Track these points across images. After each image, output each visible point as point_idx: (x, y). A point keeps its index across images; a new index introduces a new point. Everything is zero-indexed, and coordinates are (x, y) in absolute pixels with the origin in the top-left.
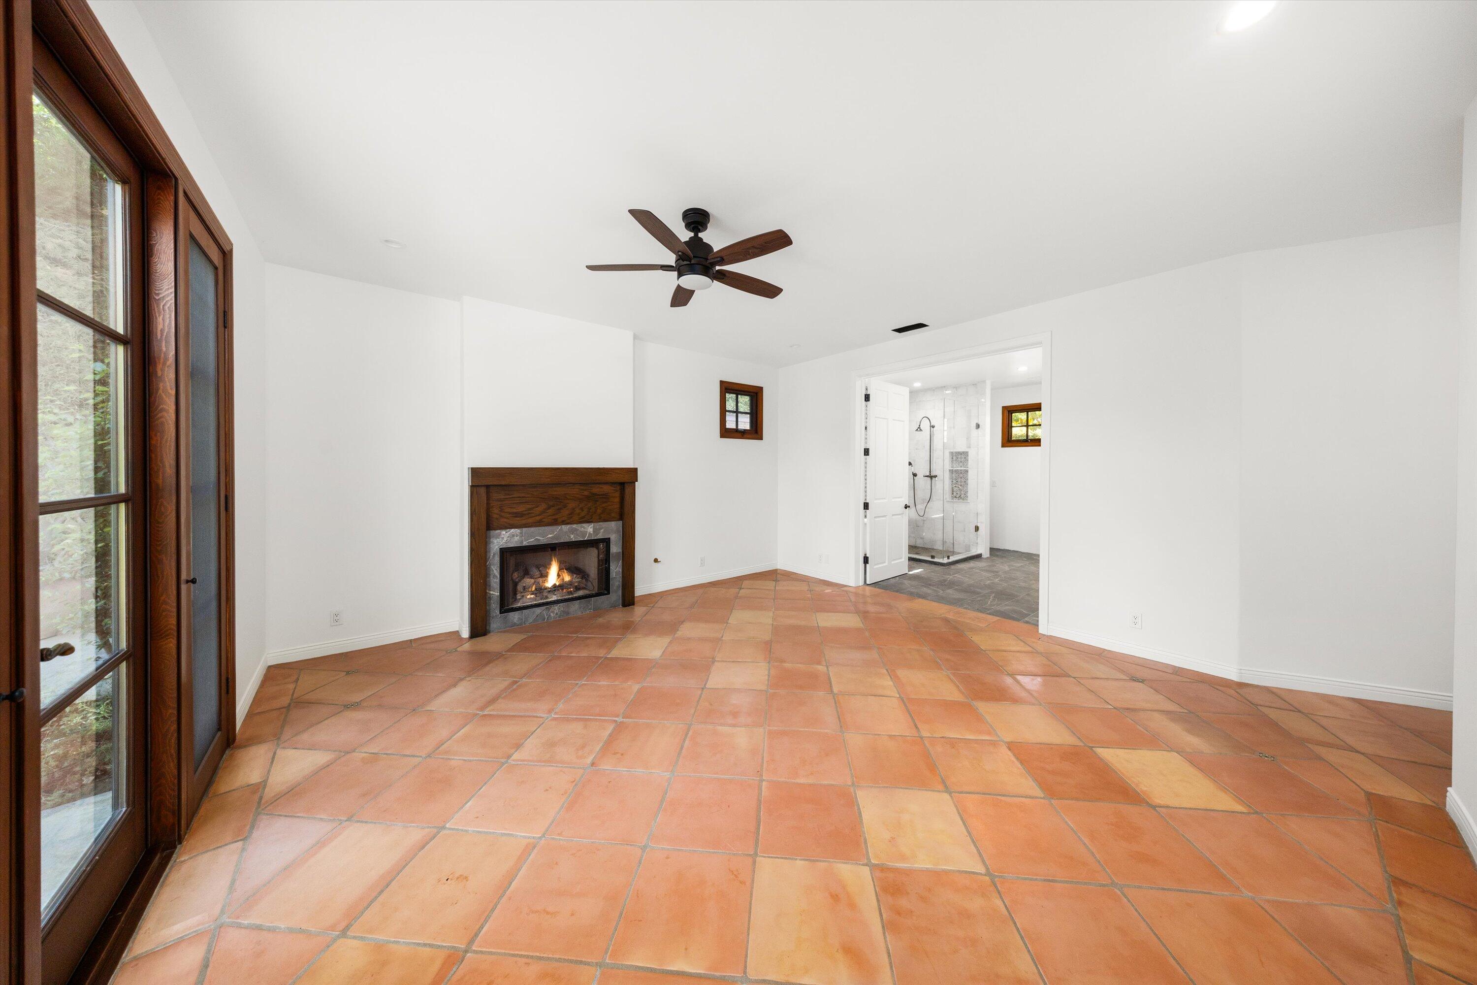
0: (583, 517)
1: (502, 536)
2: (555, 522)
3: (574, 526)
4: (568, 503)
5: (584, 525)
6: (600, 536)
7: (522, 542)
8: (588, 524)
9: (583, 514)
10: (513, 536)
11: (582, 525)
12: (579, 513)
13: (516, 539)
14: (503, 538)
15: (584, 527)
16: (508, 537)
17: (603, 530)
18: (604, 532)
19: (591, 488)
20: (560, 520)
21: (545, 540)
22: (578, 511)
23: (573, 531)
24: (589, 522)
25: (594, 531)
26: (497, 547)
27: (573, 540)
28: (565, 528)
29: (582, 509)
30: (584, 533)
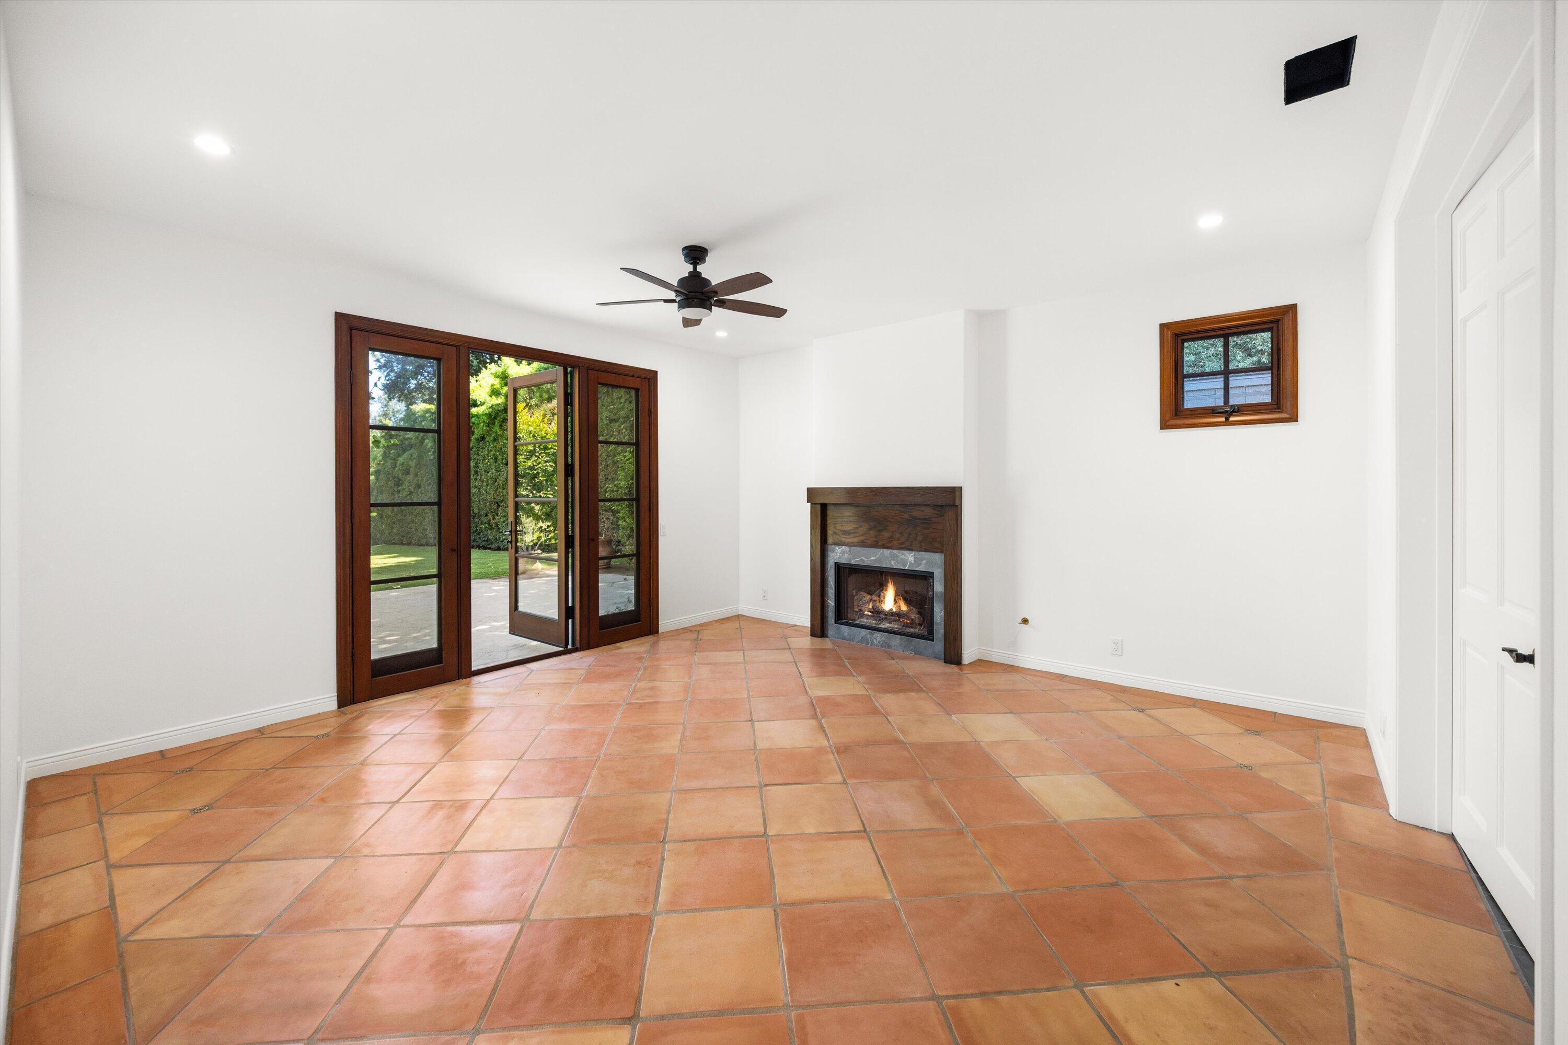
0: (902, 543)
1: (836, 551)
2: (876, 545)
3: (895, 552)
4: (888, 526)
5: (905, 552)
6: (921, 568)
7: (851, 560)
8: (908, 552)
9: (903, 539)
10: (844, 552)
11: (903, 551)
12: (899, 538)
13: (846, 556)
14: (837, 553)
15: (904, 554)
16: (840, 553)
17: (924, 561)
18: (927, 564)
19: (911, 511)
20: (881, 543)
21: (869, 562)
22: (897, 535)
23: (894, 557)
24: (909, 549)
25: (915, 561)
26: (832, 560)
27: (894, 567)
28: (887, 552)
29: (901, 533)
30: (905, 562)
